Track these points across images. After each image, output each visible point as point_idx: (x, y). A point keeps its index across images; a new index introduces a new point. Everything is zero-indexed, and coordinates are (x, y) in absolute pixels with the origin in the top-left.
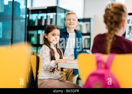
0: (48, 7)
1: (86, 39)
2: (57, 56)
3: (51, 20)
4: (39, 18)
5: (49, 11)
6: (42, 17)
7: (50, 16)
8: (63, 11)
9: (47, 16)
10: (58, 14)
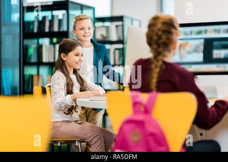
0: (54, 2)
1: (116, 49)
2: (76, 87)
3: (60, 21)
4: (40, 19)
5: (55, 8)
6: (44, 18)
7: (57, 16)
8: (80, 7)
9: (53, 16)
10: (71, 12)
